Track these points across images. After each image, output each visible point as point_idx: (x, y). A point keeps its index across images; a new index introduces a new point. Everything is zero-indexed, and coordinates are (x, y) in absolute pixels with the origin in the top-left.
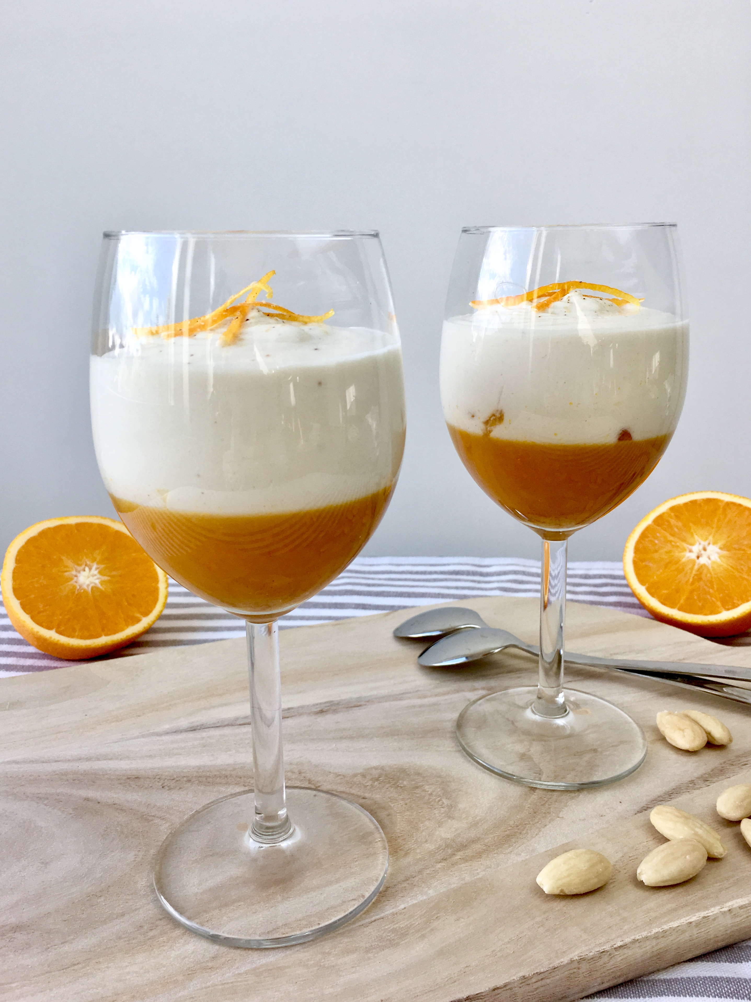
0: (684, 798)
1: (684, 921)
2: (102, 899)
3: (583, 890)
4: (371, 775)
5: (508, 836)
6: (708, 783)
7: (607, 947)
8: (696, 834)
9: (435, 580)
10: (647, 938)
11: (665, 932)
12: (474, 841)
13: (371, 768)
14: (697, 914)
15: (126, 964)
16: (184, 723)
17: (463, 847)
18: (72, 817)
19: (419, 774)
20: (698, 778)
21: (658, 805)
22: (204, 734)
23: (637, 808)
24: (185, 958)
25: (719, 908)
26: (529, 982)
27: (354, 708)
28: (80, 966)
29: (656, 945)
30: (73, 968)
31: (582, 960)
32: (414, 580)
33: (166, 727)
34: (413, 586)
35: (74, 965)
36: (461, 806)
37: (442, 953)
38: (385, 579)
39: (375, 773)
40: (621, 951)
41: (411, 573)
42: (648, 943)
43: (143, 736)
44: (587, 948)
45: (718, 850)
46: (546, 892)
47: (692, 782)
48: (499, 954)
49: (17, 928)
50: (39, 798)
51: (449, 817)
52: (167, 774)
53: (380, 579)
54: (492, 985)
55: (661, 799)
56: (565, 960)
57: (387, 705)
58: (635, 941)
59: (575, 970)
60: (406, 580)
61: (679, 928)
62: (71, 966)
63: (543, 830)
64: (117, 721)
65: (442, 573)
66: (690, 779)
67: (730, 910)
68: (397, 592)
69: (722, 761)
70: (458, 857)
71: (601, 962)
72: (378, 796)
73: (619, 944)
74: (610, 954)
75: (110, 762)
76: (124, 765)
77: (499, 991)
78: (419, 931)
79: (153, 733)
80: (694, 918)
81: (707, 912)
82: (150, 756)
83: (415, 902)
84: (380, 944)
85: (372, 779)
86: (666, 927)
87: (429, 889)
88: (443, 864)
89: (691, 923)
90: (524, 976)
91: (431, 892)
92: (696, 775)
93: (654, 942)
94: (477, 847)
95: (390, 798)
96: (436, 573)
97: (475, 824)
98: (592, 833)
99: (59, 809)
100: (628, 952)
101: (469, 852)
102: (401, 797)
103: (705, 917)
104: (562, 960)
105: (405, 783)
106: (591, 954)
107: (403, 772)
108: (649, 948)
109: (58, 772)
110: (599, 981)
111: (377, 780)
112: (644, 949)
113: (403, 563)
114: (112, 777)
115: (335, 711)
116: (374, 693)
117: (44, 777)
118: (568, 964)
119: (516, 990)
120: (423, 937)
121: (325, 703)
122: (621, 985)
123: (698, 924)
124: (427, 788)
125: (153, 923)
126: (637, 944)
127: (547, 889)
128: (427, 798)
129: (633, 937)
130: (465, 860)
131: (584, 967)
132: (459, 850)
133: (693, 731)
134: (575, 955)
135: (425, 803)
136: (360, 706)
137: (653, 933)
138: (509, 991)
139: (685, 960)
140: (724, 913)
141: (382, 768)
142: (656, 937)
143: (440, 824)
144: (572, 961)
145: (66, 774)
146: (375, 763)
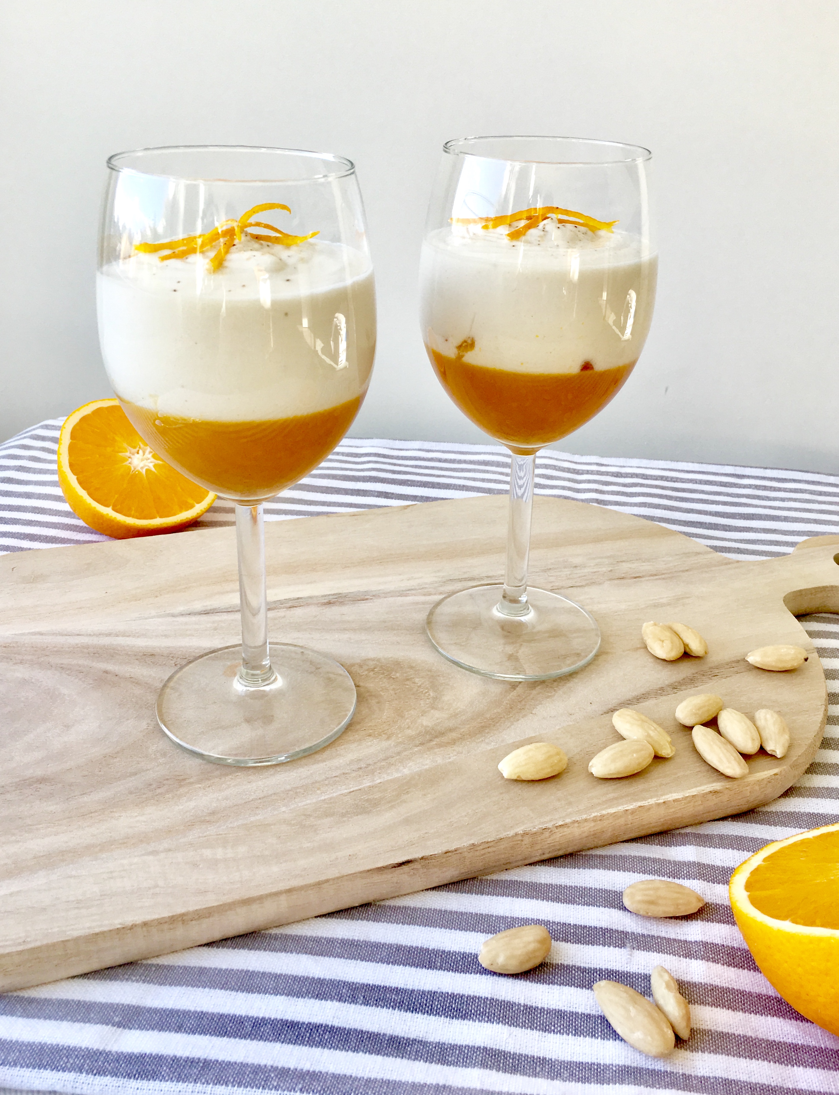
0: (650, 703)
1: (621, 808)
2: (118, 759)
3: (538, 777)
4: (368, 665)
5: (483, 727)
6: (675, 691)
7: (549, 825)
8: (649, 736)
9: (462, 470)
10: (586, 820)
11: (603, 816)
12: (451, 730)
13: (369, 659)
14: (635, 804)
15: (136, 814)
16: (198, 606)
17: (442, 734)
18: (93, 687)
19: (411, 667)
20: (668, 686)
21: (625, 707)
22: (216, 618)
23: (605, 709)
24: (186, 812)
25: (655, 799)
26: (478, 848)
27: (360, 602)
28: (97, 814)
29: (594, 826)
30: (90, 815)
31: (525, 834)
32: (442, 469)
33: (181, 609)
34: (439, 476)
35: (92, 813)
36: (445, 698)
37: (407, 821)
38: (412, 466)
39: (371, 663)
40: (561, 830)
41: (440, 460)
42: (586, 824)
43: (159, 616)
44: (532, 825)
45: (666, 751)
46: (505, 777)
47: (662, 689)
48: (455, 825)
49: (42, 780)
50: (62, 668)
51: (433, 708)
52: (180, 653)
53: (407, 466)
54: (445, 849)
55: (629, 702)
56: (511, 833)
57: (391, 600)
58: (574, 822)
59: (519, 842)
60: (433, 468)
61: (616, 814)
62: (89, 814)
63: (515, 723)
64: (136, 600)
65: (471, 462)
66: (661, 686)
67: (664, 802)
68: (421, 482)
69: (694, 671)
70: (434, 743)
71: (543, 837)
72: (371, 685)
73: (561, 823)
74: (551, 831)
75: (127, 638)
76: (141, 643)
77: (450, 854)
78: (389, 802)
79: (169, 613)
80: (630, 807)
81: (644, 802)
82: (166, 636)
83: (390, 778)
84: (355, 811)
85: (367, 670)
86: (604, 812)
87: (404, 768)
88: (420, 748)
89: (627, 810)
90: (473, 844)
91: (406, 771)
92: (667, 682)
93: (593, 824)
94: (454, 735)
95: (381, 687)
96: (465, 462)
97: (455, 715)
98: (559, 729)
99: (80, 679)
100: (566, 831)
101: (444, 739)
102: (392, 688)
103: (641, 806)
104: (508, 833)
105: (398, 675)
106: (535, 830)
107: (398, 664)
108: (588, 828)
109: (79, 645)
110: (540, 852)
111: (373, 670)
112: (582, 829)
113: (434, 449)
114: (129, 653)
115: (342, 603)
116: (381, 587)
117: (67, 649)
118: (513, 836)
119: (466, 854)
120: (393, 807)
121: (334, 595)
122: (561, 857)
123: (633, 812)
124: (417, 680)
125: (160, 782)
126: (576, 825)
127: (506, 775)
128: (415, 690)
129: (574, 819)
130: (440, 745)
131: (527, 840)
132: (436, 737)
133: (672, 643)
134: (520, 830)
135: (413, 694)
136: (367, 599)
137: (592, 816)
138: (459, 855)
139: (621, 840)
140: (659, 805)
141: (379, 660)
142: (595, 820)
143: (424, 713)
144: (517, 834)
145: (87, 647)
146: (372, 655)
